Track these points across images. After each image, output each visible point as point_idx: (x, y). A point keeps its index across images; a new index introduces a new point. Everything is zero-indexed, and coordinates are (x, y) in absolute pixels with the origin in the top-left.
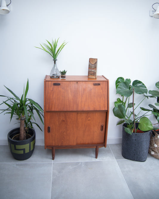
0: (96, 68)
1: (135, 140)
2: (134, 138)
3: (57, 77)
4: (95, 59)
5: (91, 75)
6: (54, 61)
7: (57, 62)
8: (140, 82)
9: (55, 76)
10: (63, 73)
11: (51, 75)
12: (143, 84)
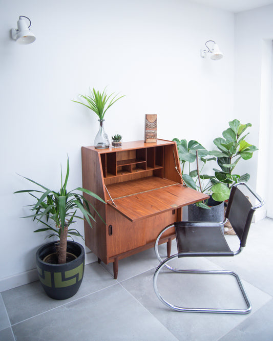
0: (155, 127)
1: (213, 216)
2: (211, 215)
3: (106, 147)
4: (153, 115)
5: (151, 138)
6: (99, 123)
7: (103, 123)
8: (196, 143)
9: (103, 146)
10: (117, 139)
11: (96, 145)
12: (200, 145)
